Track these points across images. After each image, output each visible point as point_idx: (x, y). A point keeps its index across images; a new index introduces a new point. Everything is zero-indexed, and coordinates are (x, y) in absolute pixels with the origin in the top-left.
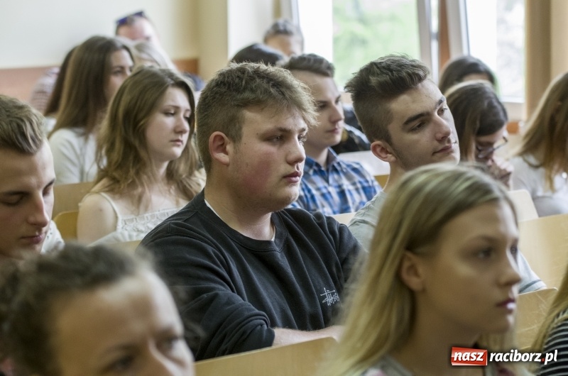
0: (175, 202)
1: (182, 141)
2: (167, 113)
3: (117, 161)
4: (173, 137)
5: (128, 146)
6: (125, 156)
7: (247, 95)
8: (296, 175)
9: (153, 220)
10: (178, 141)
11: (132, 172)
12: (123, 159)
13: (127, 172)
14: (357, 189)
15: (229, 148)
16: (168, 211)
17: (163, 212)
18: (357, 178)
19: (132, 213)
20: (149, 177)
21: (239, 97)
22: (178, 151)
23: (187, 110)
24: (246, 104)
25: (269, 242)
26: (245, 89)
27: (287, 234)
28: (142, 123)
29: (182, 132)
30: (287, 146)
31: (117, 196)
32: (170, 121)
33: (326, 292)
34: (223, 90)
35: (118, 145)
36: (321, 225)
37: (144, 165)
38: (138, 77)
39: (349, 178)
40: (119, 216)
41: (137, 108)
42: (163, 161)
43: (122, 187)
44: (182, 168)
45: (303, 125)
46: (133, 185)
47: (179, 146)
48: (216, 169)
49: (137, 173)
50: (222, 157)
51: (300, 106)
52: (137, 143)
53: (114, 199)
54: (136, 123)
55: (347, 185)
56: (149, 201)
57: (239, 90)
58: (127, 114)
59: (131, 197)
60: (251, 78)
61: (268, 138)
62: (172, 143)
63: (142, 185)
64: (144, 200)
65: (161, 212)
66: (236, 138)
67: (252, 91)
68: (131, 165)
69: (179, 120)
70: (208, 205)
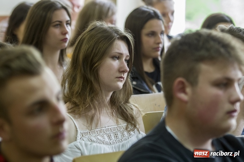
0: (115, 121)
1: (124, 78)
3: (78, 91)
4: (118, 75)
5: (86, 81)
6: (84, 88)
7: (203, 53)
9: (101, 134)
10: (121, 77)
11: (88, 99)
12: (82, 89)
13: (85, 100)
15: (188, 90)
16: (111, 127)
17: (108, 128)
19: (87, 128)
20: (99, 103)
22: (121, 84)
23: (127, 56)
24: (202, 59)
26: (202, 48)
28: (96, 65)
29: (124, 72)
31: (77, 116)
32: (116, 64)
35: (79, 80)
37: (97, 94)
38: (93, 32)
40: (78, 130)
41: (93, 54)
42: (109, 91)
43: (81, 109)
44: (121, 97)
46: (89, 109)
47: (121, 81)
49: (92, 100)
50: (182, 96)
52: (92, 79)
53: (75, 118)
54: (92, 65)
56: (99, 120)
58: (86, 58)
59: (86, 116)
62: (117, 79)
63: (95, 108)
64: (95, 119)
65: (106, 128)
66: (194, 83)
68: (88, 94)
69: (122, 63)
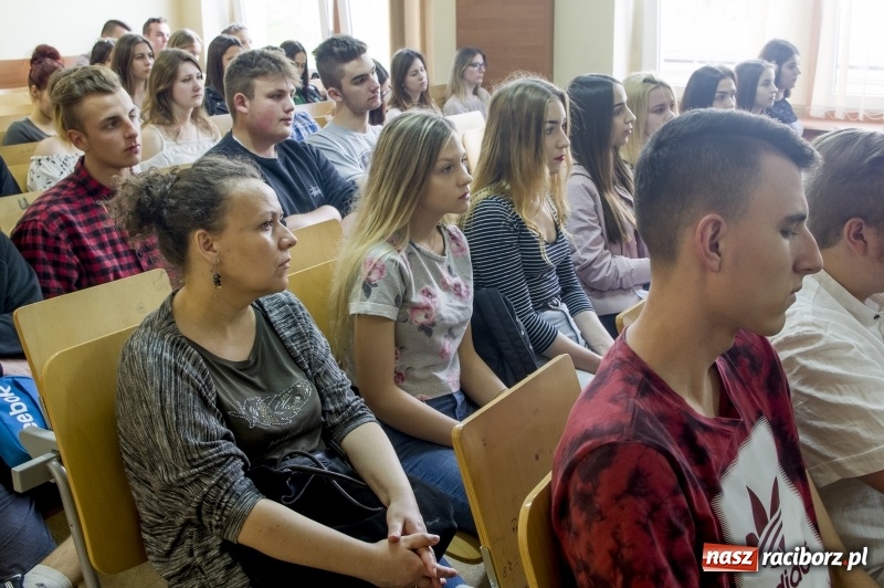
2: (185, 81)
7: (257, 69)
8: (289, 119)
14: (306, 128)
15: (247, 103)
18: (305, 121)
21: (252, 70)
24: (255, 75)
25: (275, 160)
26: (255, 65)
27: (285, 155)
30: (283, 101)
32: (188, 87)
33: (313, 188)
34: (241, 66)
36: (306, 148)
39: (300, 122)
45: (292, 87)
48: (239, 117)
50: (241, 109)
51: (290, 75)
55: (300, 126)
57: (251, 66)
60: (259, 59)
61: (271, 96)
66: (251, 97)
67: (260, 66)
69: (194, 83)
70: (235, 139)
